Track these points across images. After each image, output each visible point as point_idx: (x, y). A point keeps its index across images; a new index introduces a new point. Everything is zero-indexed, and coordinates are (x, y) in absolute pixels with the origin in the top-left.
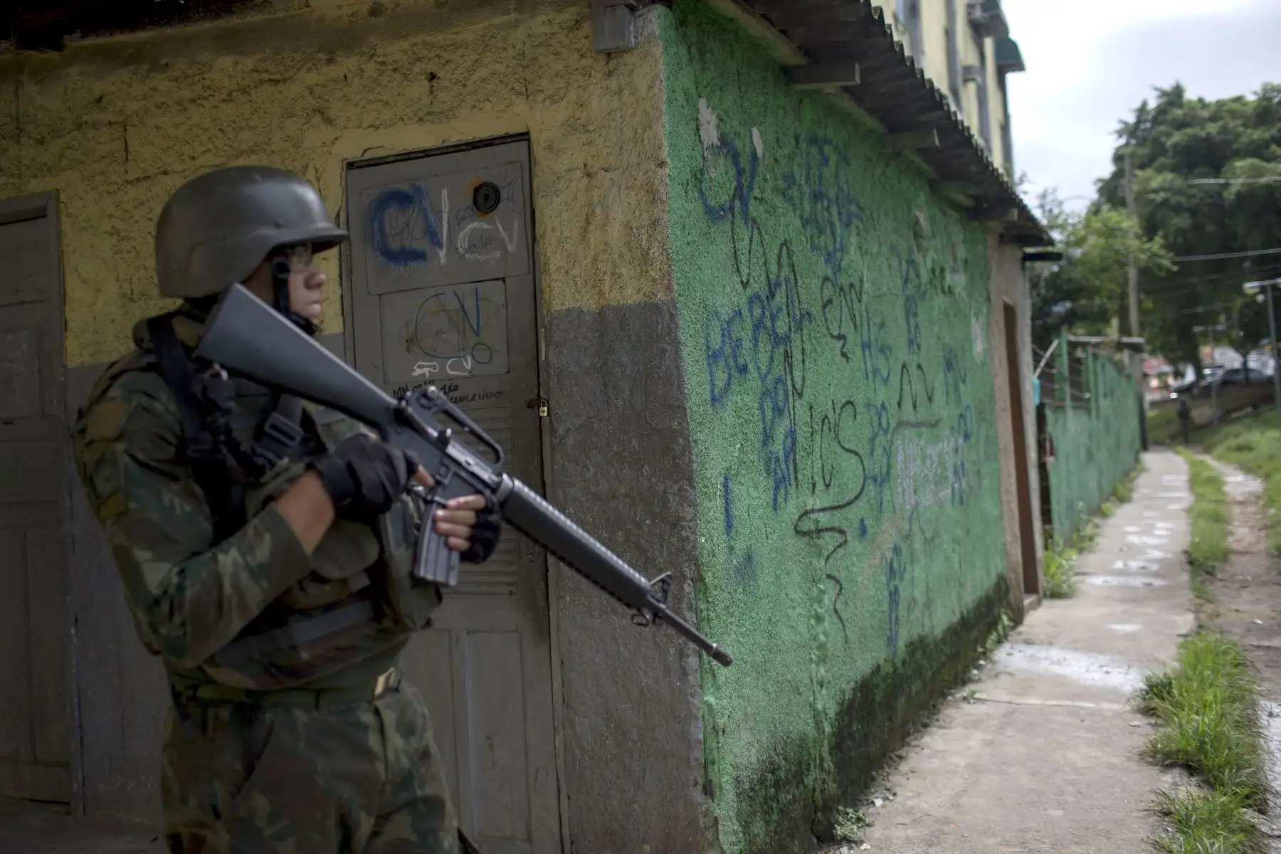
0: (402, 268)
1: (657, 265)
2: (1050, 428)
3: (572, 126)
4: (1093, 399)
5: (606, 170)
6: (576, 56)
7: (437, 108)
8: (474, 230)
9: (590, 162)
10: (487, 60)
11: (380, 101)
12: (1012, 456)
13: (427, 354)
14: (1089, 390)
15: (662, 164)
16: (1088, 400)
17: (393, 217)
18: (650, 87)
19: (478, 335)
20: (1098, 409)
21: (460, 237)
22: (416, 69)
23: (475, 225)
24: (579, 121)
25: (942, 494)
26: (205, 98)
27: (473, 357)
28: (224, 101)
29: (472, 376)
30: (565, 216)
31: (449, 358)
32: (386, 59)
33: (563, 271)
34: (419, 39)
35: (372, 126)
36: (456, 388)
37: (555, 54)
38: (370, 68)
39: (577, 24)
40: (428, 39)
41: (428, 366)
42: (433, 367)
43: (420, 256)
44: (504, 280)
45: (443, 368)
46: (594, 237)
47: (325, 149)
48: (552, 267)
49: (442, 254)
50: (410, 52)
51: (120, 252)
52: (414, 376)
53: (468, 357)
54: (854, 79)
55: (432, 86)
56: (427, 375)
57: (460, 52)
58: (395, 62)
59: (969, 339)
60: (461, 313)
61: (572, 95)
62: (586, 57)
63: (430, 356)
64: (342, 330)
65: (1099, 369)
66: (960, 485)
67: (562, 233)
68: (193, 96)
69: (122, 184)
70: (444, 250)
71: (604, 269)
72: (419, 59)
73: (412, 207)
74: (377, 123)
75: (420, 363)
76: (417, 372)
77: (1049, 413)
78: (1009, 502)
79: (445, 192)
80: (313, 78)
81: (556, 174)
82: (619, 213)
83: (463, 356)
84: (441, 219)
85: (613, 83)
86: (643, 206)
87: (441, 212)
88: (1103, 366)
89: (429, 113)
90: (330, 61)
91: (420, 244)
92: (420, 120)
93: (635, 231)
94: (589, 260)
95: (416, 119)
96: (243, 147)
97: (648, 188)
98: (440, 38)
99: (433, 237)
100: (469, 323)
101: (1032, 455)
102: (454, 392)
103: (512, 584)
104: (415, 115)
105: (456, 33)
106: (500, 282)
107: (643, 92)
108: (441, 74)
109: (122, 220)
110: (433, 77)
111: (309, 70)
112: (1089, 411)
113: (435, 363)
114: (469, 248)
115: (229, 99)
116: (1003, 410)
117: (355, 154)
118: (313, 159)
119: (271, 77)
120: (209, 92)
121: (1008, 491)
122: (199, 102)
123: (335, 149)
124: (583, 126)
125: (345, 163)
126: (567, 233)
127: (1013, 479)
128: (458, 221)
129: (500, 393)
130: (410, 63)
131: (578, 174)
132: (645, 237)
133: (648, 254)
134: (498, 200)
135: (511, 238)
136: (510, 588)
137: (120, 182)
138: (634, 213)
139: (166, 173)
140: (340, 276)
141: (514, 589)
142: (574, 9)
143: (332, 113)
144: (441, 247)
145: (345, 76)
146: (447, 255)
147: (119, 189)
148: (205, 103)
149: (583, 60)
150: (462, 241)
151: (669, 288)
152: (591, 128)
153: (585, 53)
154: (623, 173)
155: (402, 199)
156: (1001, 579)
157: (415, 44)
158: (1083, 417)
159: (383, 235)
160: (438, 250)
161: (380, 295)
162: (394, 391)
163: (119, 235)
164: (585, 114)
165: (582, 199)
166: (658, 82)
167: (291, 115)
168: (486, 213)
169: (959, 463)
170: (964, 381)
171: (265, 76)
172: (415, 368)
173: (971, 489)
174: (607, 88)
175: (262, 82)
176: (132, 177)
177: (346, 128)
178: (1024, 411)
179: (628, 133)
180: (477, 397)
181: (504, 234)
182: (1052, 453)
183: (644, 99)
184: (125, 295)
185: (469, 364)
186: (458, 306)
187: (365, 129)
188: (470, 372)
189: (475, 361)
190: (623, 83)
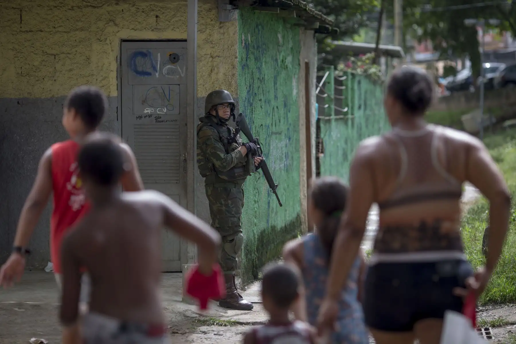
0: (142, 77)
1: (234, 87)
2: (322, 135)
3: (206, 41)
4: (350, 112)
5: (218, 57)
6: (210, 20)
7: (159, 27)
8: (169, 68)
9: (212, 53)
10: (178, 15)
11: (137, 21)
12: (305, 150)
13: (150, 106)
14: (347, 106)
15: (236, 58)
16: (346, 114)
17: (139, 60)
18: (234, 34)
19: (169, 101)
20: (353, 120)
21: (164, 70)
22: (152, 14)
23: (169, 66)
24: (209, 40)
25: (281, 166)
26: (61, 7)
27: (167, 108)
28: (70, 9)
29: (166, 114)
30: (204, 68)
31: (158, 108)
32: (139, 7)
33: (202, 85)
34: (152, 3)
35: (133, 29)
36: (160, 118)
37: (202, 18)
38: (133, 9)
39: (210, 10)
40: (156, 4)
41: (150, 110)
42: (152, 110)
43: (149, 74)
44: (179, 85)
45: (155, 111)
46: (213, 76)
47: (114, 34)
48: (199, 84)
49: (157, 74)
50: (149, 7)
51: (17, 57)
52: (145, 113)
53: (165, 108)
54: (277, 11)
55: (157, 20)
56: (150, 113)
57: (169, 10)
58: (143, 9)
59: (291, 90)
60: (163, 94)
61: (208, 31)
62: (213, 21)
63: (151, 106)
64: (117, 95)
65: (356, 87)
66: (287, 163)
67: (202, 74)
68: (55, 5)
69: (19, 32)
70: (158, 73)
71: (216, 86)
72: (153, 10)
73: (147, 58)
74: (135, 28)
75: (147, 108)
76: (146, 111)
77: (322, 125)
78: (303, 176)
79: (159, 55)
80: (110, 9)
81: (201, 55)
82: (222, 70)
83: (163, 108)
84: (157, 63)
85: (222, 31)
86: (230, 69)
87: (158, 60)
88: (359, 82)
89: (155, 29)
90: (117, 4)
91: (150, 71)
92: (153, 30)
93: (227, 76)
94: (211, 82)
95: (151, 30)
96: (78, 27)
97: (232, 64)
98: (161, 4)
99: (155, 69)
100: (166, 97)
101: (314, 151)
102: (160, 119)
103: (177, 180)
104: (151, 28)
105: (166, 4)
106: (178, 86)
107: (232, 35)
108: (161, 17)
109: (18, 45)
110: (157, 17)
111: (108, 5)
112: (346, 121)
113: (152, 109)
114: (167, 73)
115: (72, 9)
116: (302, 125)
117: (125, 37)
118: (109, 37)
119: (92, 5)
120: (63, 5)
121: (303, 170)
122: (58, 8)
123: (117, 34)
124: (211, 42)
125: (120, 39)
126: (204, 74)
127: (305, 164)
128: (163, 64)
129: (176, 120)
130: (149, 11)
131: (209, 56)
132: (230, 78)
133: (231, 83)
134: (178, 59)
135: (183, 72)
136: (177, 181)
137: (18, 31)
138: (227, 71)
139: (41, 31)
140: (117, 77)
141: (178, 182)
142: (209, 5)
143: (117, 22)
144: (157, 72)
145: (123, 10)
146: (159, 75)
147: (17, 33)
148: (61, 9)
149: (212, 22)
150: (165, 70)
151: (237, 94)
152: (214, 43)
153: (212, 19)
154: (224, 58)
155: (144, 55)
156: (298, 215)
157: (151, 5)
158: (341, 127)
159: (135, 65)
160: (156, 73)
161: (132, 85)
162: (137, 117)
163: (16, 50)
164: (211, 38)
165: (210, 64)
166: (236, 33)
167: (100, 20)
168: (174, 63)
169: (287, 152)
170: (289, 111)
171: (89, 4)
172: (145, 110)
173: (290, 165)
174: (220, 32)
175: (88, 6)
176: (23, 29)
177: (123, 28)
178: (311, 126)
179: (226, 46)
180: (168, 121)
181: (180, 71)
182: (322, 152)
183: (232, 37)
184: (18, 73)
185: (165, 110)
186: (162, 91)
187: (131, 30)
188: (166, 113)
189: (168, 109)
190: (225, 31)
